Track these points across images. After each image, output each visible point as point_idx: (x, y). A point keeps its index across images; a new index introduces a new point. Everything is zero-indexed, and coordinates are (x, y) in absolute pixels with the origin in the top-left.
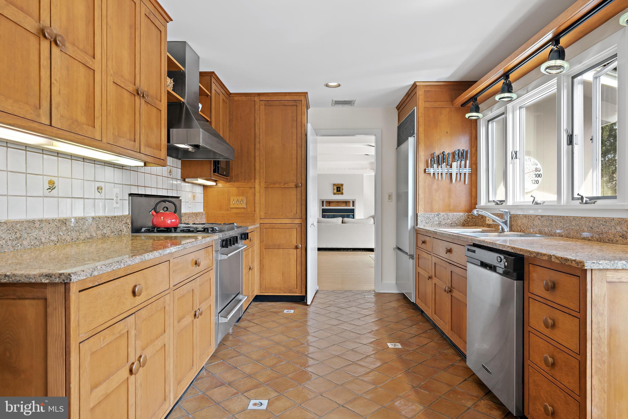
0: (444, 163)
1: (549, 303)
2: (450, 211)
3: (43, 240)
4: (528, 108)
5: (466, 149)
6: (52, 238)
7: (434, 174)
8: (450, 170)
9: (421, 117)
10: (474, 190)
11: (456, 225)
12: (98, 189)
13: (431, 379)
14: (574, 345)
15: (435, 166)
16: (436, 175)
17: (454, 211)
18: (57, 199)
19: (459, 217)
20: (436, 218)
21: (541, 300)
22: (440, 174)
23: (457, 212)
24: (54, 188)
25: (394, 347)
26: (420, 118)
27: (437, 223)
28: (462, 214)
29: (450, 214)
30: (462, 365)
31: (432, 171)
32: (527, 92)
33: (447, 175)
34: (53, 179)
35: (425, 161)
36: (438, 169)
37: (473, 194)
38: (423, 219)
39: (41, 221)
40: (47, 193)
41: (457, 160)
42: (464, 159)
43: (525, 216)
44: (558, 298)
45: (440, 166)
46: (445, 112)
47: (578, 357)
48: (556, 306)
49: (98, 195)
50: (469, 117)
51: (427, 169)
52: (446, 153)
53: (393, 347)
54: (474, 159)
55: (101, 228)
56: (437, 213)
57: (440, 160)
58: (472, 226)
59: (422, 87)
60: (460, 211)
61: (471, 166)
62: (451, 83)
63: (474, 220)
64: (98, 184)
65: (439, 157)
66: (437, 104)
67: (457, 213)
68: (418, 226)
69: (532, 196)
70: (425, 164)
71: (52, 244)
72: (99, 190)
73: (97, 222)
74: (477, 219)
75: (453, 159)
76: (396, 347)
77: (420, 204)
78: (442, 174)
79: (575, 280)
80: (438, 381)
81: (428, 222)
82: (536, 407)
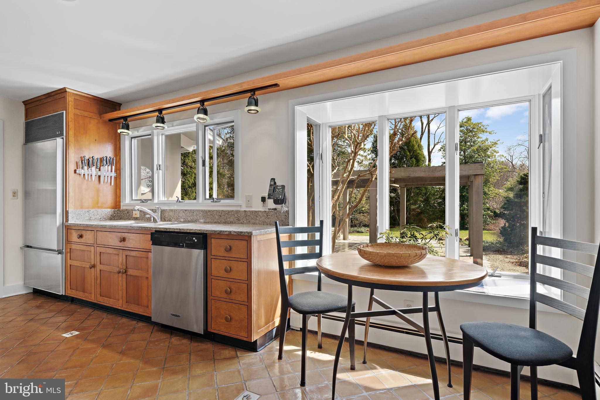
0: (93, 166)
1: (227, 258)
2: (99, 207)
4: (167, 137)
5: (112, 156)
7: (84, 175)
8: (99, 173)
9: (71, 121)
10: (118, 190)
11: (104, 219)
13: (128, 342)
14: (244, 277)
15: (86, 168)
16: (86, 176)
17: (102, 207)
19: (107, 213)
20: (87, 214)
21: (221, 258)
22: (90, 175)
23: (105, 208)
25: (72, 335)
26: (70, 123)
27: (88, 218)
28: (109, 210)
29: (99, 210)
30: (141, 325)
31: (82, 172)
32: (173, 126)
33: (96, 176)
35: (75, 163)
36: (88, 171)
37: (118, 194)
38: (74, 216)
41: (105, 165)
42: (111, 165)
43: (172, 210)
44: (233, 254)
45: (90, 168)
46: (94, 122)
47: (247, 282)
48: (231, 259)
50: (121, 132)
51: (78, 170)
52: (95, 158)
53: (70, 335)
54: (118, 165)
56: (87, 210)
57: (89, 163)
58: (117, 219)
59: (72, 94)
60: (107, 208)
61: (116, 171)
62: (99, 99)
63: (119, 214)
65: (89, 161)
66: (86, 114)
67: (105, 210)
68: (69, 222)
69: (177, 197)
70: (75, 165)
74: (122, 214)
75: (101, 163)
76: (74, 334)
77: (70, 201)
78: (91, 175)
79: (245, 243)
80: (134, 341)
81: (78, 219)
82: (217, 321)
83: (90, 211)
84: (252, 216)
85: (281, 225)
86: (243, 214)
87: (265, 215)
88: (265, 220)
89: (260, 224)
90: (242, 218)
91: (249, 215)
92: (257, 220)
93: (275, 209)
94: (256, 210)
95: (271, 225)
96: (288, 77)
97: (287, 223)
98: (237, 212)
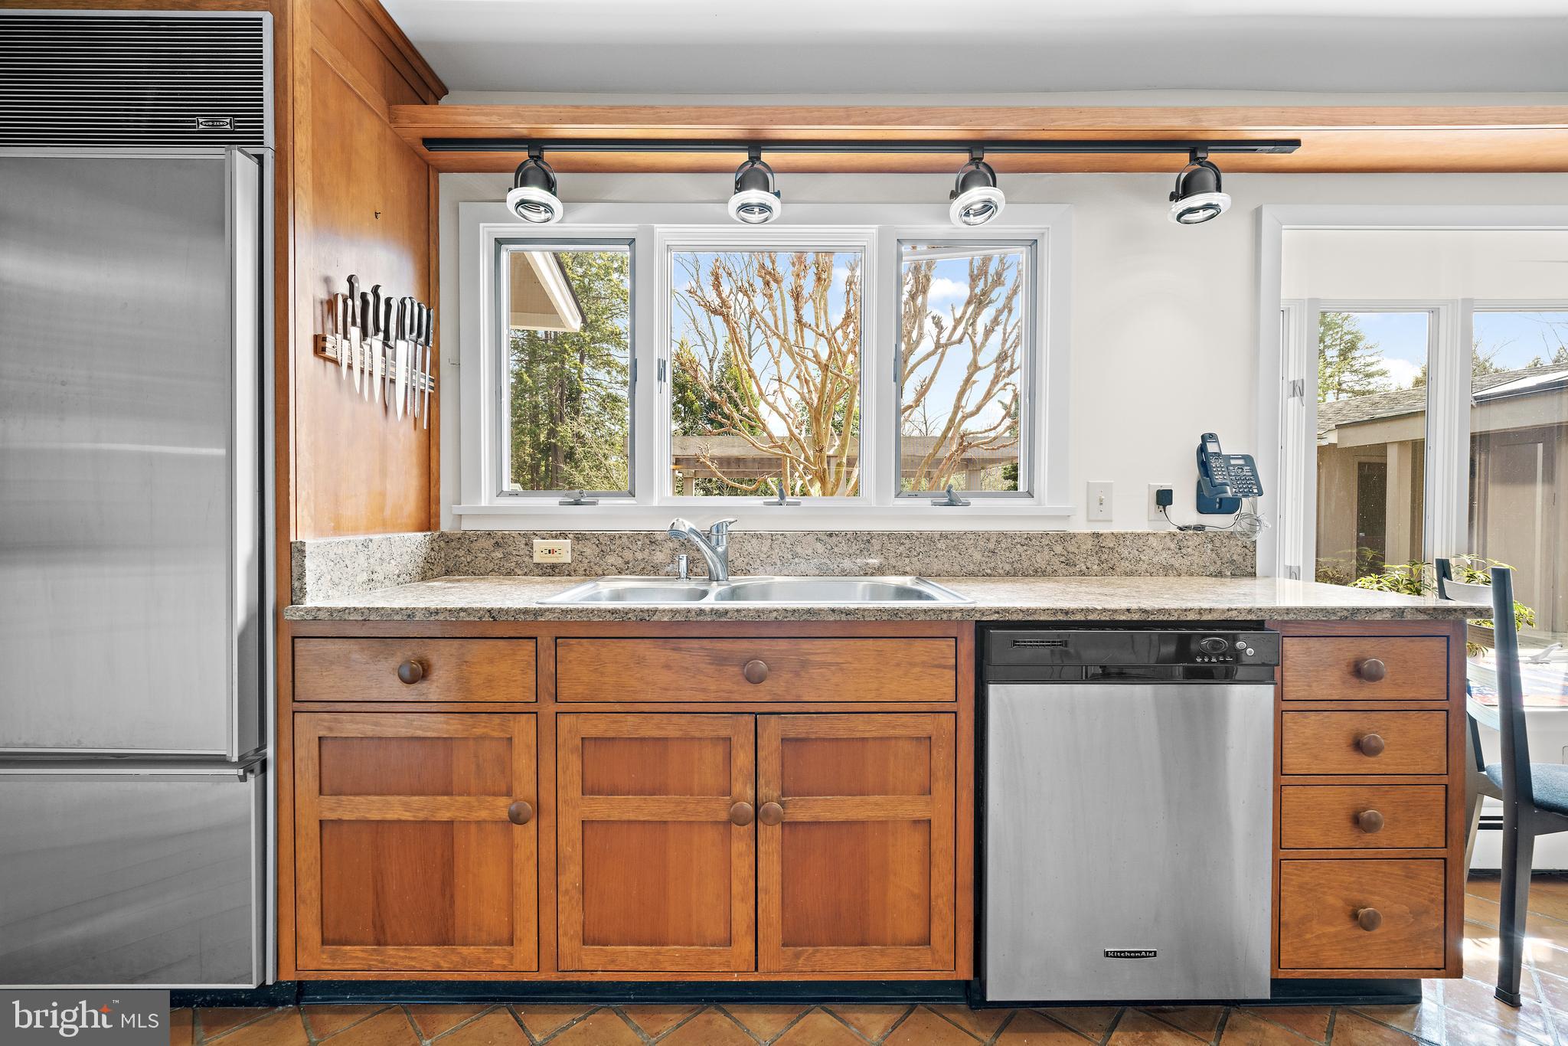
0: (377, 331)
7: (350, 368)
8: (391, 369)
15: (355, 332)
16: (356, 376)
27: (365, 578)
31: (343, 351)
33: (383, 383)
36: (360, 352)
37: (433, 466)
45: (368, 341)
56: (361, 538)
61: (431, 370)
78: (370, 373)
79: (1437, 645)
81: (337, 582)
82: (1308, 936)
83: (371, 540)
84: (1121, 549)
85: (1229, 574)
86: (1089, 544)
87: (1173, 546)
88: (1172, 561)
89: (1154, 574)
90: (1085, 556)
91: (1111, 545)
92: (1141, 562)
93: (1200, 528)
94: (1139, 531)
95: (1192, 575)
96: (1374, 123)
97: (1249, 570)
98: (1064, 538)
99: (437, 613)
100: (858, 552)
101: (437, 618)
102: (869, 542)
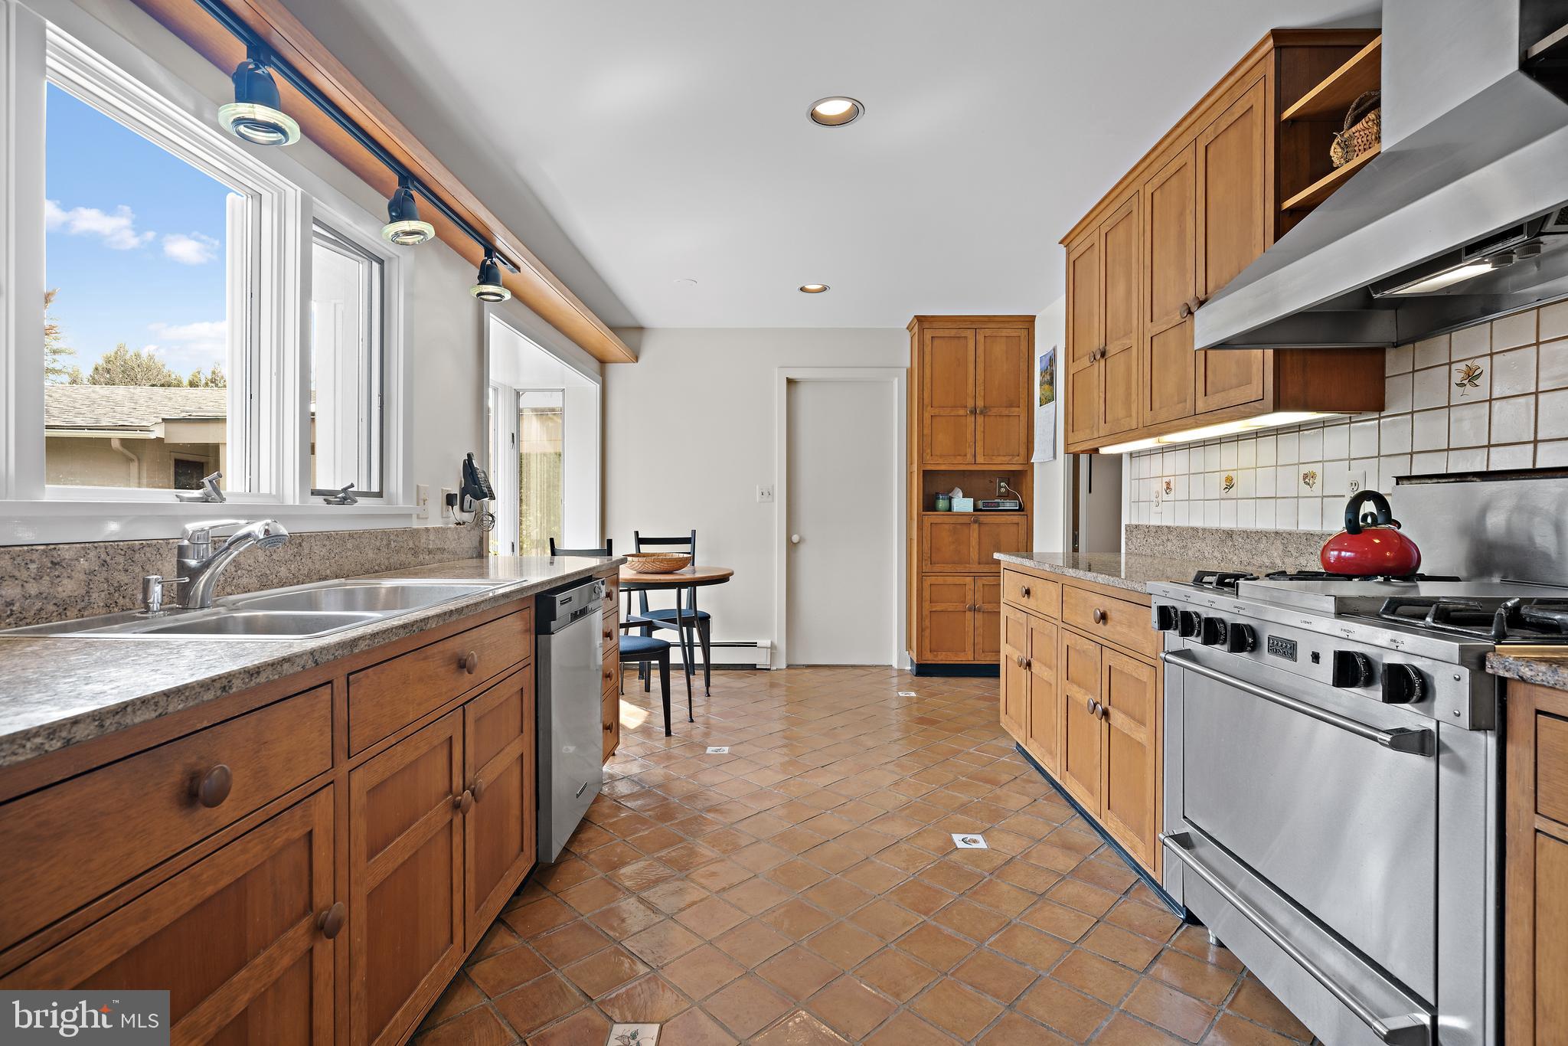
3: (1206, 554)
6: (1216, 554)
12: (1304, 479)
18: (1235, 501)
24: (1233, 486)
34: (1231, 474)
39: (1204, 530)
40: (1224, 494)
49: (1305, 490)
55: (1295, 554)
64: (1305, 469)
71: (1215, 562)
72: (1307, 480)
73: (1285, 541)
87: (456, 537)
88: (456, 549)
93: (464, 523)
99: (258, 673)
100: (292, 558)
101: (258, 680)
102: (300, 545)
